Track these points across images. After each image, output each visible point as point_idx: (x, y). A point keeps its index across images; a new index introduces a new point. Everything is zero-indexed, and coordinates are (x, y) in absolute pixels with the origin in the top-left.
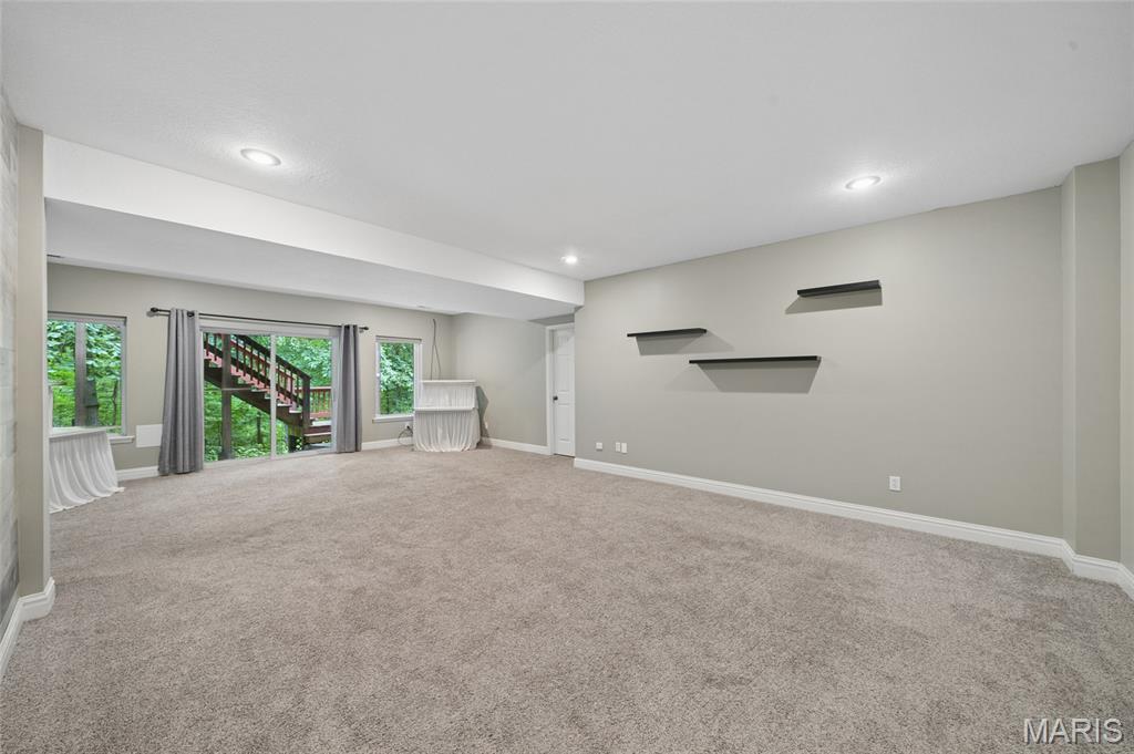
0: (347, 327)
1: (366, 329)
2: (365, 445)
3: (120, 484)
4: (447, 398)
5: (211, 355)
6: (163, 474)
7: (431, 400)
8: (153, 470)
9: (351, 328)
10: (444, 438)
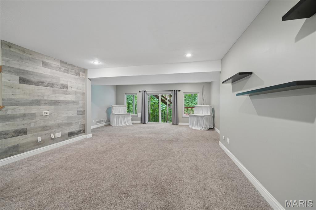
0: (174, 91)
1: (180, 90)
2: (180, 123)
3: (132, 123)
4: (201, 111)
5: (162, 97)
6: (142, 123)
7: (197, 111)
8: (140, 122)
9: (175, 91)
10: (196, 124)
